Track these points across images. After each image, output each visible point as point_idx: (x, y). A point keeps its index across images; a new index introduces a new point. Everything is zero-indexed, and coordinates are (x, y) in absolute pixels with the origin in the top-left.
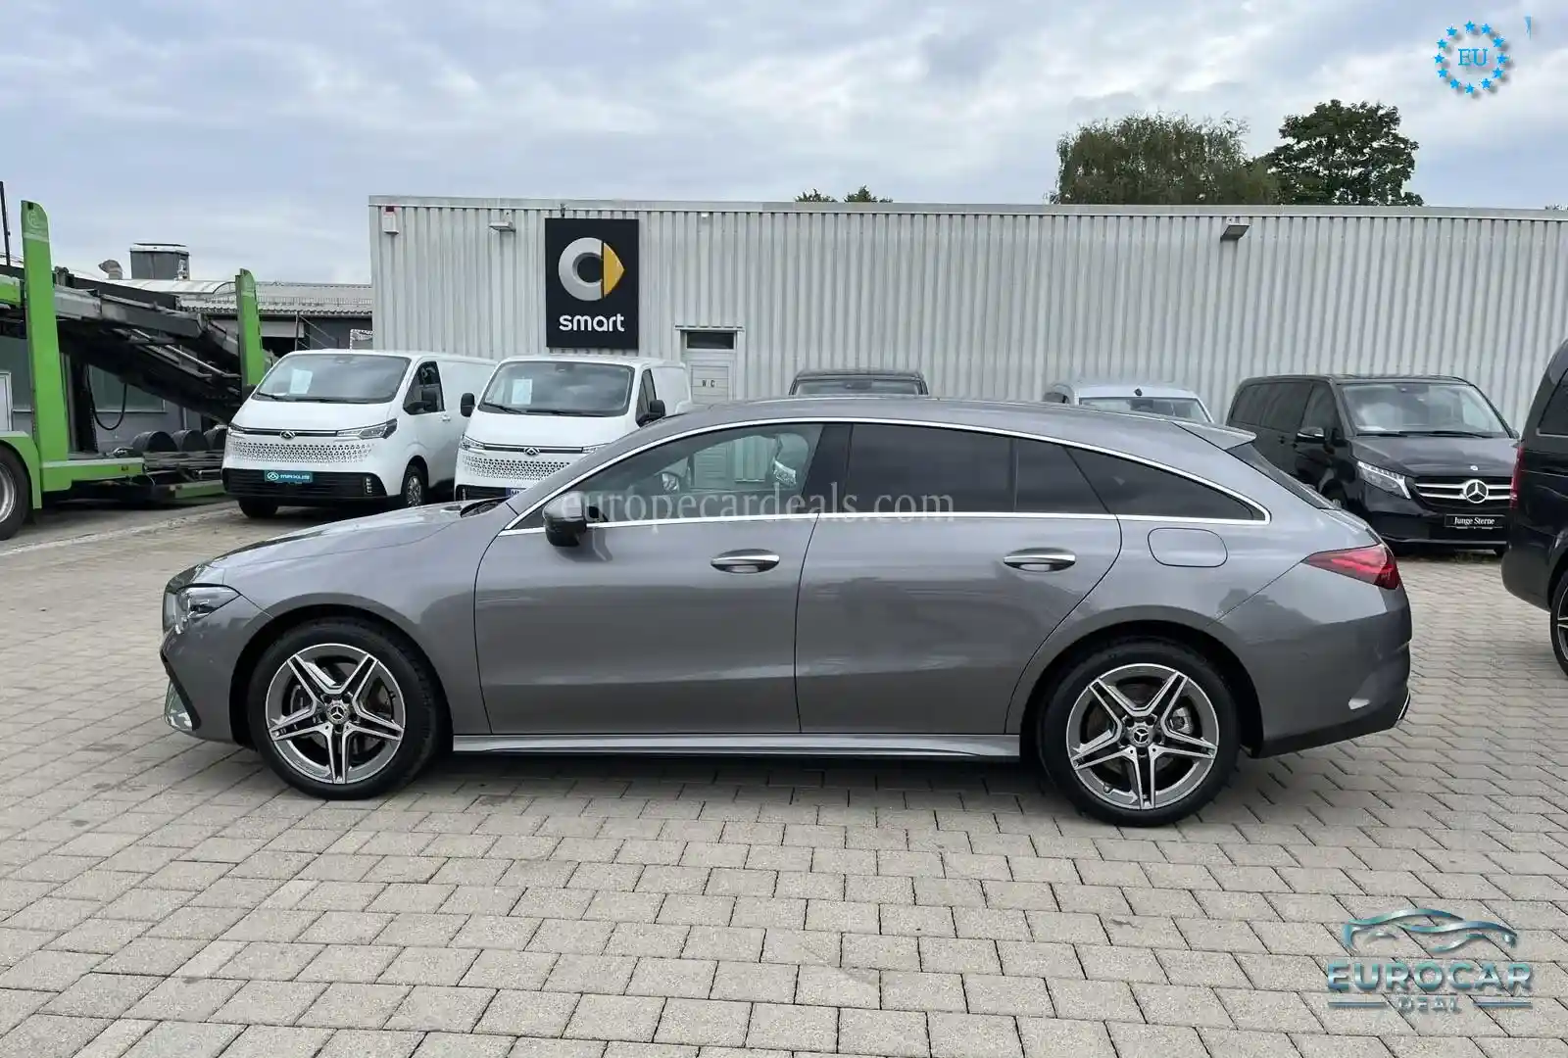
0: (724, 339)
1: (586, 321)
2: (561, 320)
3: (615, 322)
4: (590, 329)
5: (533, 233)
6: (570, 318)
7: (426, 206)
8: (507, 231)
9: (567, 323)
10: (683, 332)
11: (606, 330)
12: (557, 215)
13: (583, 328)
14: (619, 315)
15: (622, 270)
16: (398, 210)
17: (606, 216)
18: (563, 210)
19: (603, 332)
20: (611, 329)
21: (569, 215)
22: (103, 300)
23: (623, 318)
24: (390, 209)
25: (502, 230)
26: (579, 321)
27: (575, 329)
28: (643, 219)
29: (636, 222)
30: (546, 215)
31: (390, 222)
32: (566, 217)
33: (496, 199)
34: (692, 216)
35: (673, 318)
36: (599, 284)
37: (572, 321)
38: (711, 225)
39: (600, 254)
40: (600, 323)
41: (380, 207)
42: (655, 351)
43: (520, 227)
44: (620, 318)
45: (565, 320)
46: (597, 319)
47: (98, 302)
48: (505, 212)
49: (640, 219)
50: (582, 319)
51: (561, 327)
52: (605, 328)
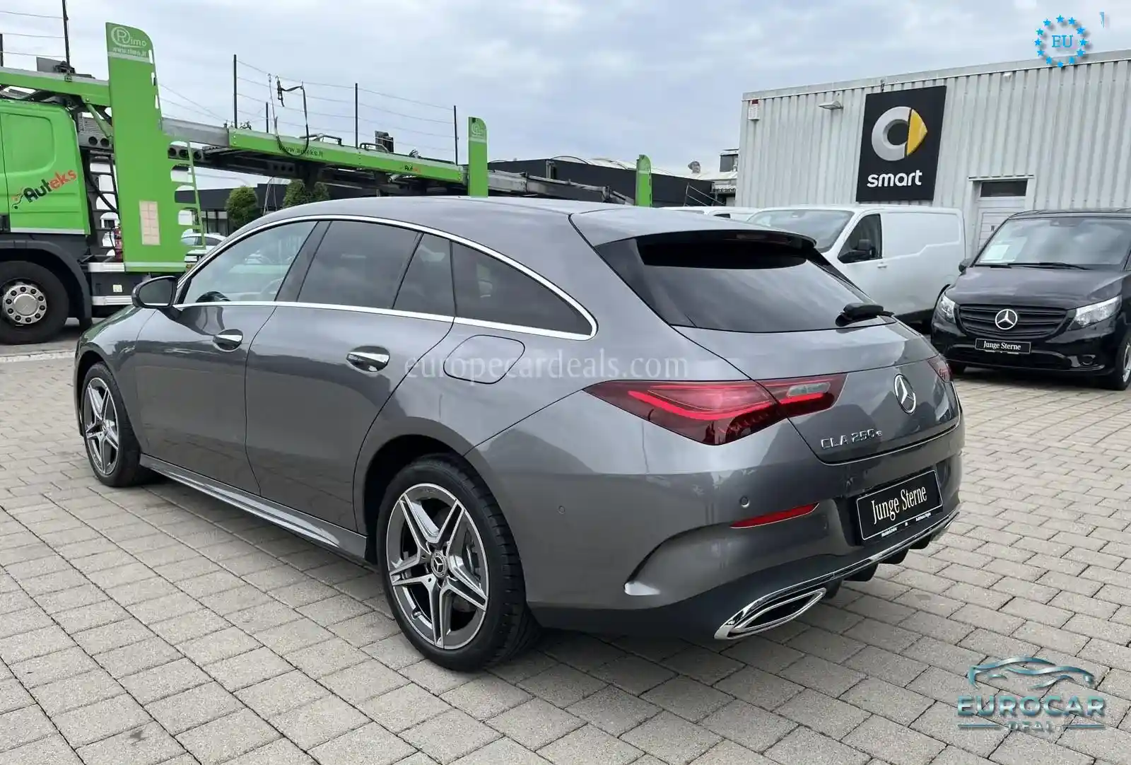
0: (1017, 187)
1: (890, 178)
2: (870, 179)
3: (914, 178)
4: (892, 185)
5: (856, 107)
6: (876, 176)
7: (779, 97)
8: (835, 108)
9: (874, 181)
10: (976, 183)
11: (906, 185)
12: (878, 90)
13: (886, 185)
14: (918, 171)
15: (926, 131)
16: (761, 102)
17: (918, 86)
18: (883, 86)
19: (903, 186)
20: (910, 184)
21: (887, 89)
22: (528, 178)
23: (921, 174)
24: (755, 102)
25: (833, 108)
26: (884, 178)
27: (880, 185)
28: (950, 85)
29: (944, 88)
30: (869, 91)
31: (754, 112)
32: (884, 91)
33: (831, 84)
34: (996, 77)
35: (968, 170)
36: (904, 145)
37: (878, 179)
38: (1014, 81)
39: (907, 120)
40: (901, 180)
41: (749, 101)
42: (947, 201)
43: (847, 106)
44: (918, 173)
45: (873, 178)
46: (898, 176)
47: (524, 180)
48: (837, 93)
49: (947, 85)
50: (886, 177)
51: (869, 185)
52: (904, 183)
